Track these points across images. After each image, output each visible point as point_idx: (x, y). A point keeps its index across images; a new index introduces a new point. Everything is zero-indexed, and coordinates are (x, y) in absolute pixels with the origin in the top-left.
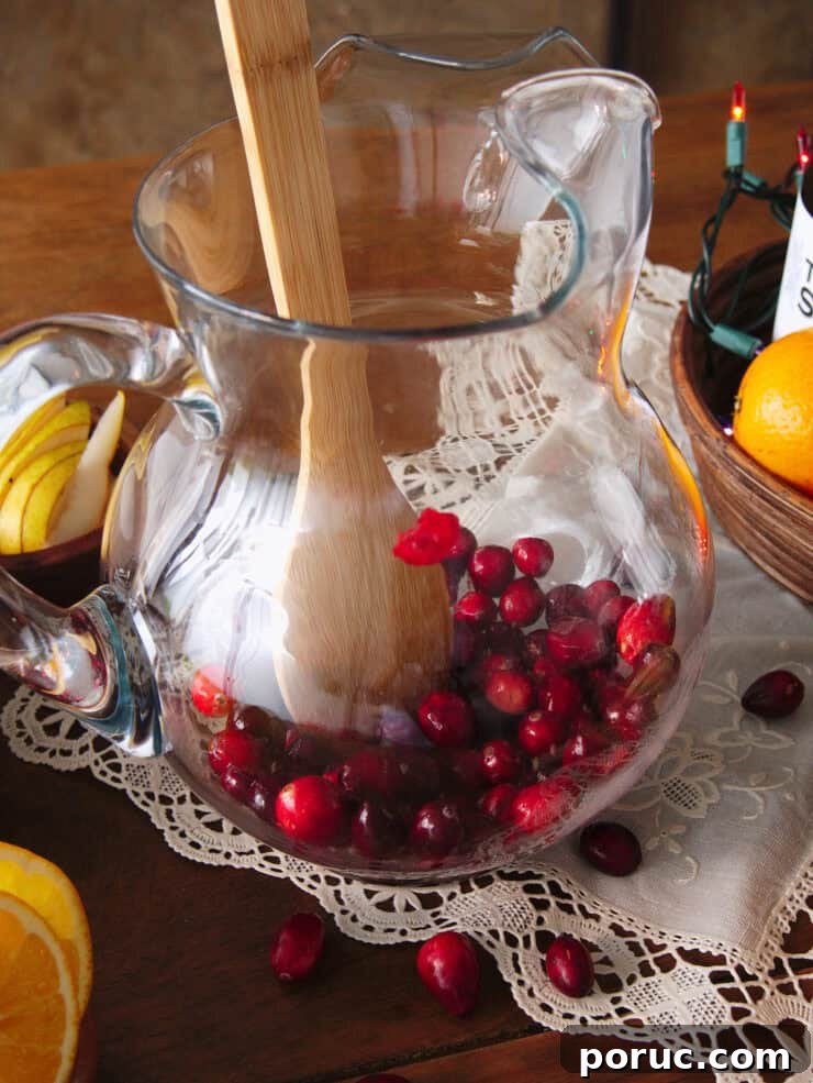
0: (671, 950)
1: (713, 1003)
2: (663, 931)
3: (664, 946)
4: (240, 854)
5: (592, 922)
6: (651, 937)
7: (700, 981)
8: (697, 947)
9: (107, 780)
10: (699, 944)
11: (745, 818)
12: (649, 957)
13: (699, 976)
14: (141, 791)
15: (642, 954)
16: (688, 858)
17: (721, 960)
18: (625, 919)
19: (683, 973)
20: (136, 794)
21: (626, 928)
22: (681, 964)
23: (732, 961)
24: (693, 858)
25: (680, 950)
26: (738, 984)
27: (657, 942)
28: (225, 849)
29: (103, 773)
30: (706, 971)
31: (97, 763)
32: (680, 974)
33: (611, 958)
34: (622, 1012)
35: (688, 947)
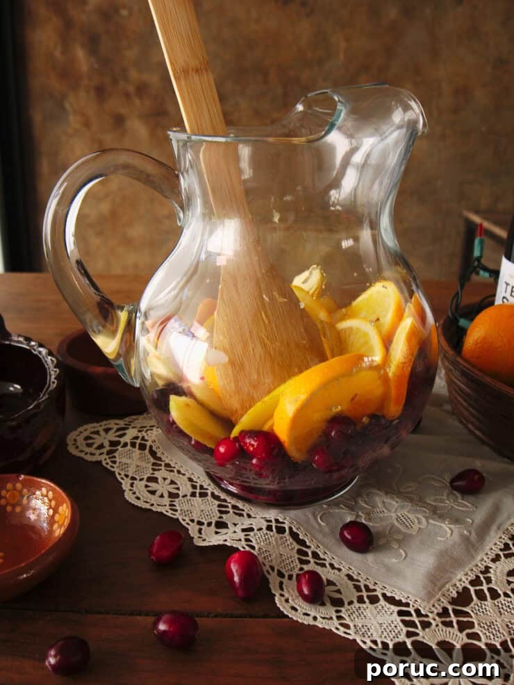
0: (379, 593)
1: (396, 627)
2: (377, 582)
3: (375, 590)
4: (159, 505)
5: (336, 571)
6: (369, 584)
7: (391, 614)
8: (394, 595)
9: (108, 467)
10: (396, 594)
11: (439, 538)
12: (365, 594)
13: (391, 610)
14: (123, 473)
15: (361, 591)
16: (401, 551)
17: (407, 605)
18: (355, 573)
19: (383, 607)
20: (120, 474)
21: (355, 577)
22: (382, 602)
23: (413, 606)
24: (405, 551)
25: (384, 595)
26: (415, 619)
27: (371, 587)
28: (152, 502)
29: (107, 464)
30: (396, 609)
31: (105, 459)
32: (380, 607)
33: (342, 590)
34: (339, 618)
35: (389, 594)
